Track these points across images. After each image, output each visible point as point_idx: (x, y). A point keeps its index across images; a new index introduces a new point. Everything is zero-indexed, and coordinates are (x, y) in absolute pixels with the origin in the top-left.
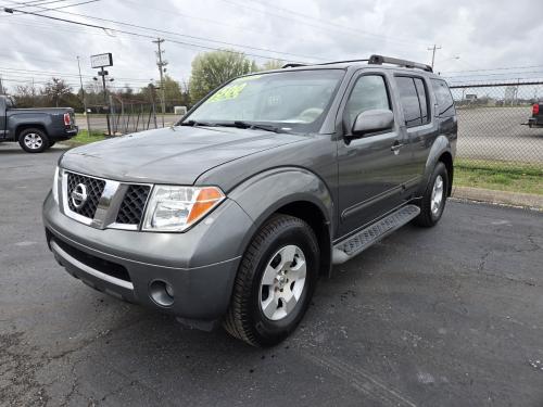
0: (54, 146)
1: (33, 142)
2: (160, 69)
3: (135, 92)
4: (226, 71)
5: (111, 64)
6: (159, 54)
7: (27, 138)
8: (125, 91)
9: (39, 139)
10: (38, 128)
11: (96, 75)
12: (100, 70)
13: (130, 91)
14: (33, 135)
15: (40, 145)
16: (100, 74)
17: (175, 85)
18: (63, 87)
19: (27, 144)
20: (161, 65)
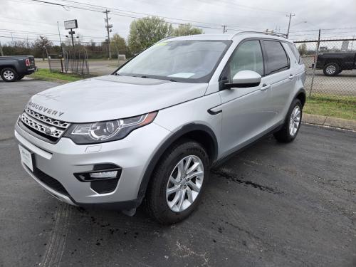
0: (24, 78)
1: (9, 76)
2: (108, 30)
3: (97, 45)
4: (152, 31)
5: (77, 27)
6: (107, 20)
7: (5, 73)
8: (90, 44)
9: (12, 74)
10: (10, 67)
11: (68, 34)
12: (70, 30)
13: (93, 44)
14: (9, 72)
15: (12, 77)
16: (70, 33)
17: (122, 40)
18: (46, 42)
19: (5, 77)
20: (108, 27)
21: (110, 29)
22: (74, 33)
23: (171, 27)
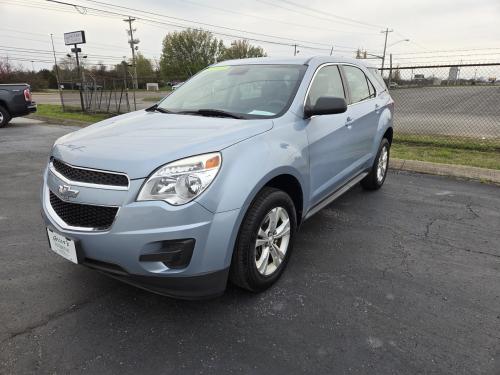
2: (132, 47)
3: (108, 69)
5: (84, 42)
6: (131, 32)
8: (98, 67)
11: (70, 52)
12: (73, 47)
13: (103, 68)
16: (73, 50)
17: (147, 63)
20: (132, 43)
21: (135, 45)
22: (79, 50)
23: (221, 44)
